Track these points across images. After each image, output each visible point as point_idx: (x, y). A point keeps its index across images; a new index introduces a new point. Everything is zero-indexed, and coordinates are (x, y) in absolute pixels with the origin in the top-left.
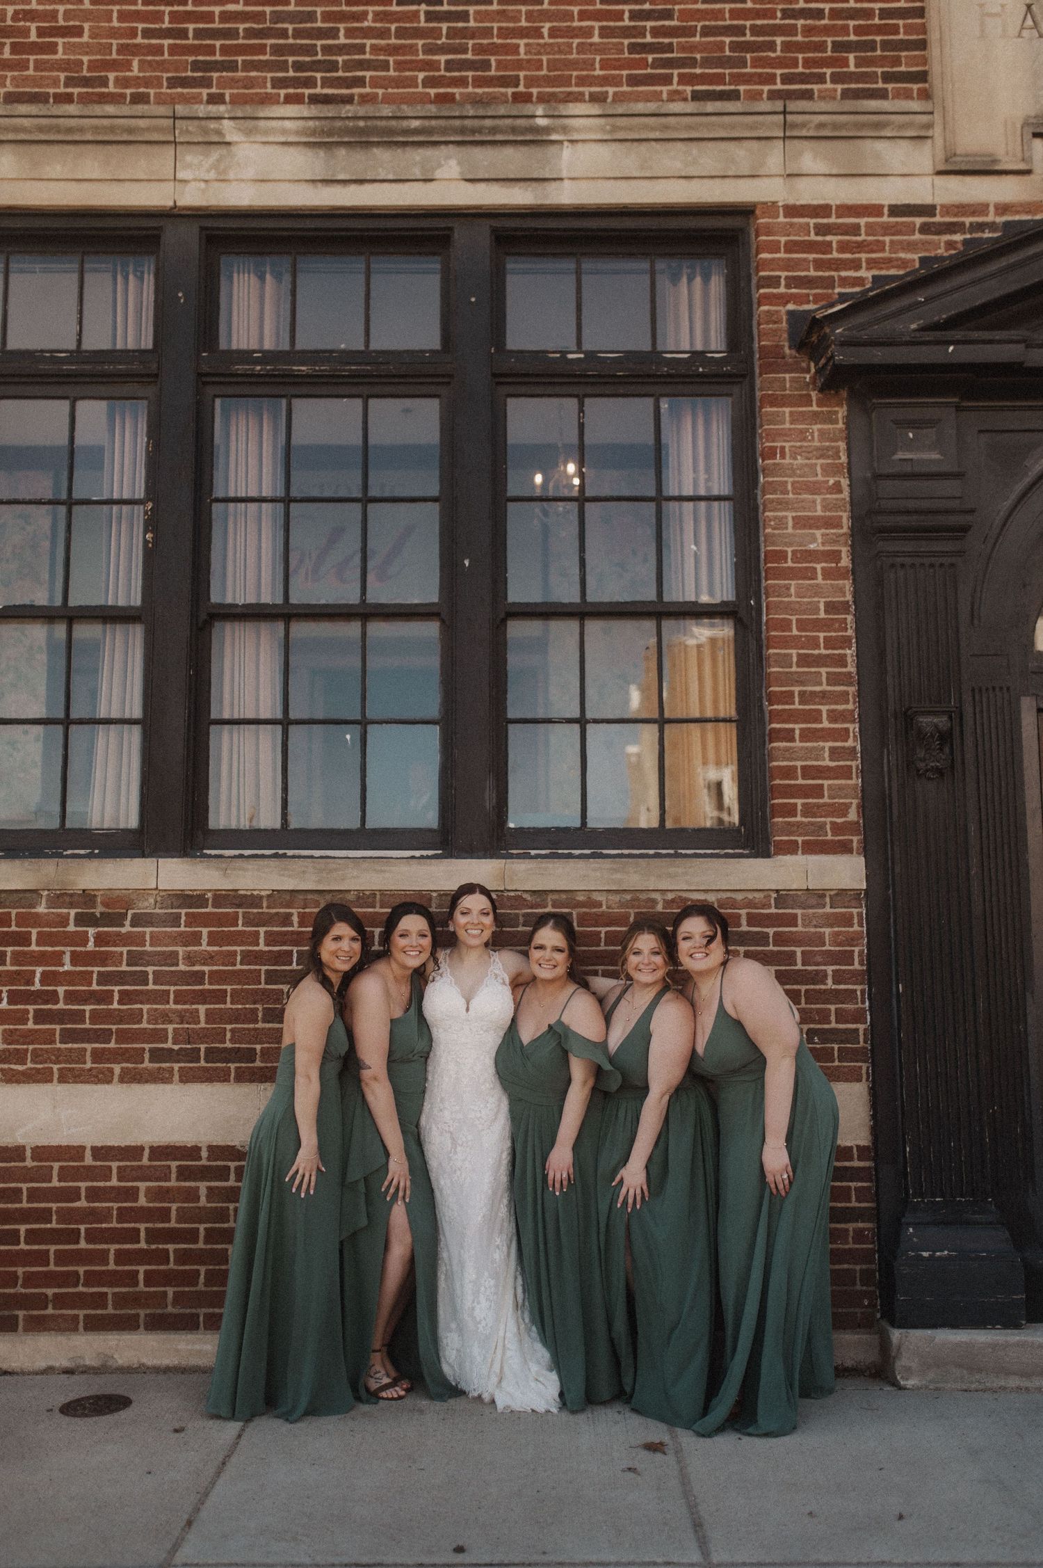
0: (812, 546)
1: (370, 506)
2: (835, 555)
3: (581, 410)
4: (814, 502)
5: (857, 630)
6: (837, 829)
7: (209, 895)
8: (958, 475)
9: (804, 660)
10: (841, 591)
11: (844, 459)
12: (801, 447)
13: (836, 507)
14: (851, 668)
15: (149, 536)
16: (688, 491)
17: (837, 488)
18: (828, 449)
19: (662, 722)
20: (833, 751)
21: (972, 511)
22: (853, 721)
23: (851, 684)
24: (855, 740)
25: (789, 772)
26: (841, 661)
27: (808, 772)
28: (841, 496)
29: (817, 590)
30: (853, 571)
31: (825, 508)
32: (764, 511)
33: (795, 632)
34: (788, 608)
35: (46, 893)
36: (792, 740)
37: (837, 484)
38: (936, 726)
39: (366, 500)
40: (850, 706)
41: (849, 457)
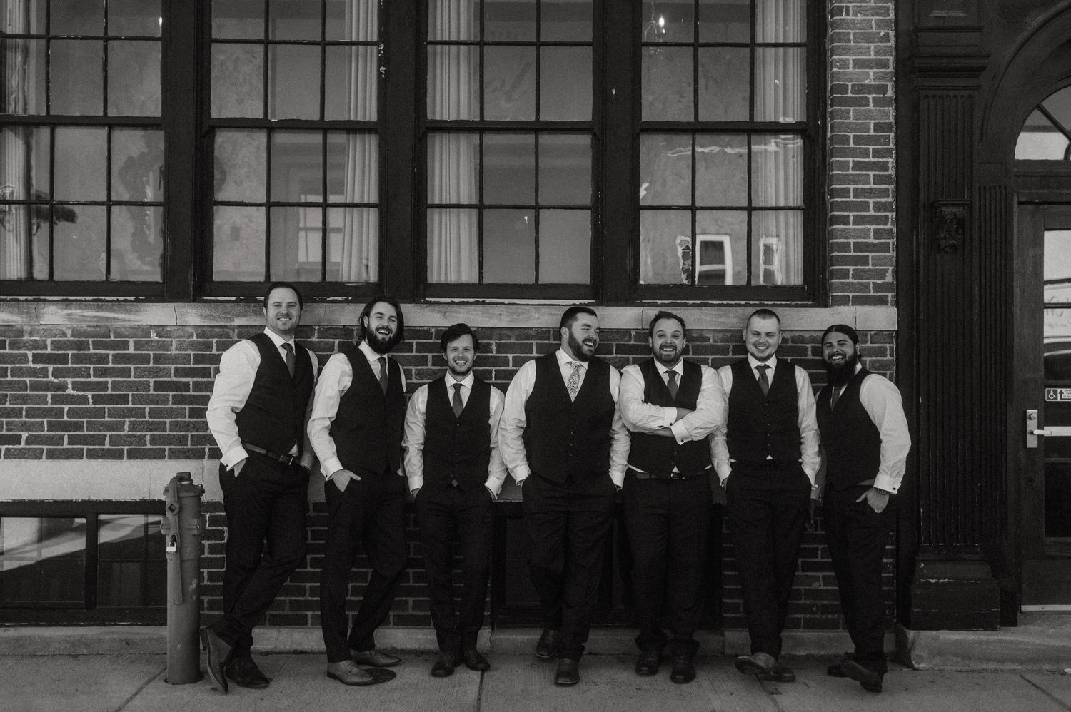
0: (867, 82)
1: (542, 48)
2: (883, 89)
4: (869, 48)
5: (897, 144)
6: (877, 287)
7: (433, 330)
8: (979, 29)
9: (858, 166)
10: (886, 114)
11: (892, 16)
12: (860, 7)
13: (886, 53)
14: (891, 172)
15: (382, 69)
16: (771, 39)
17: (886, 38)
18: (880, 8)
19: (750, 209)
20: (876, 231)
21: (988, 56)
22: (892, 211)
23: (891, 184)
24: (892, 224)
25: (845, 247)
26: (884, 167)
27: (858, 247)
28: (888, 44)
29: (868, 115)
30: (896, 100)
31: (877, 53)
32: (831, 56)
33: (852, 145)
34: (849, 127)
35: (317, 327)
36: (848, 224)
37: (887, 35)
38: (955, 215)
39: (539, 44)
40: (890, 200)
41: (896, 14)
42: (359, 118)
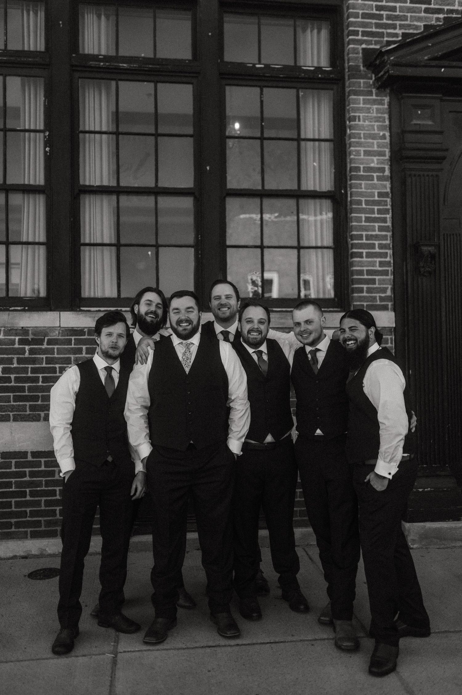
0: (372, 165)
1: (159, 138)
2: (382, 170)
3: (262, 93)
4: (373, 143)
5: (392, 206)
6: (382, 299)
7: (86, 330)
8: (441, 133)
9: (368, 220)
10: (385, 187)
11: (387, 123)
12: (367, 116)
13: (383, 146)
14: (389, 224)
15: (47, 149)
16: (310, 136)
17: (384, 137)
18: (380, 117)
19: (299, 248)
20: (380, 263)
21: (447, 150)
22: (390, 249)
23: (389, 231)
24: (390, 258)
25: (361, 273)
26: (384, 220)
27: (369, 272)
28: (385, 141)
29: (374, 187)
30: (391, 178)
31: (378, 146)
32: (350, 147)
33: (364, 206)
34: (361, 194)
35: (3, 329)
36: (362, 257)
37: (384, 135)
38: (430, 252)
39: (157, 135)
40: (388, 242)
41: (390, 121)
42: (32, 182)
